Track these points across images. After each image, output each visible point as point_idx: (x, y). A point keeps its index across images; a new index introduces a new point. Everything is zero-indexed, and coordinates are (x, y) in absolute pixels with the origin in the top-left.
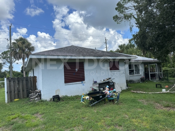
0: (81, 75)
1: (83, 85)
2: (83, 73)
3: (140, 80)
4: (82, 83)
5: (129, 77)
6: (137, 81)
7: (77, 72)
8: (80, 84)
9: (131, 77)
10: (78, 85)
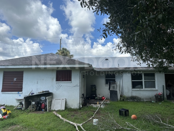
0: (19, 85)
1: (20, 96)
2: (21, 83)
3: (155, 98)
4: (18, 93)
5: (131, 91)
6: (146, 99)
7: (15, 82)
8: (17, 95)
9: (134, 92)
10: (14, 95)
